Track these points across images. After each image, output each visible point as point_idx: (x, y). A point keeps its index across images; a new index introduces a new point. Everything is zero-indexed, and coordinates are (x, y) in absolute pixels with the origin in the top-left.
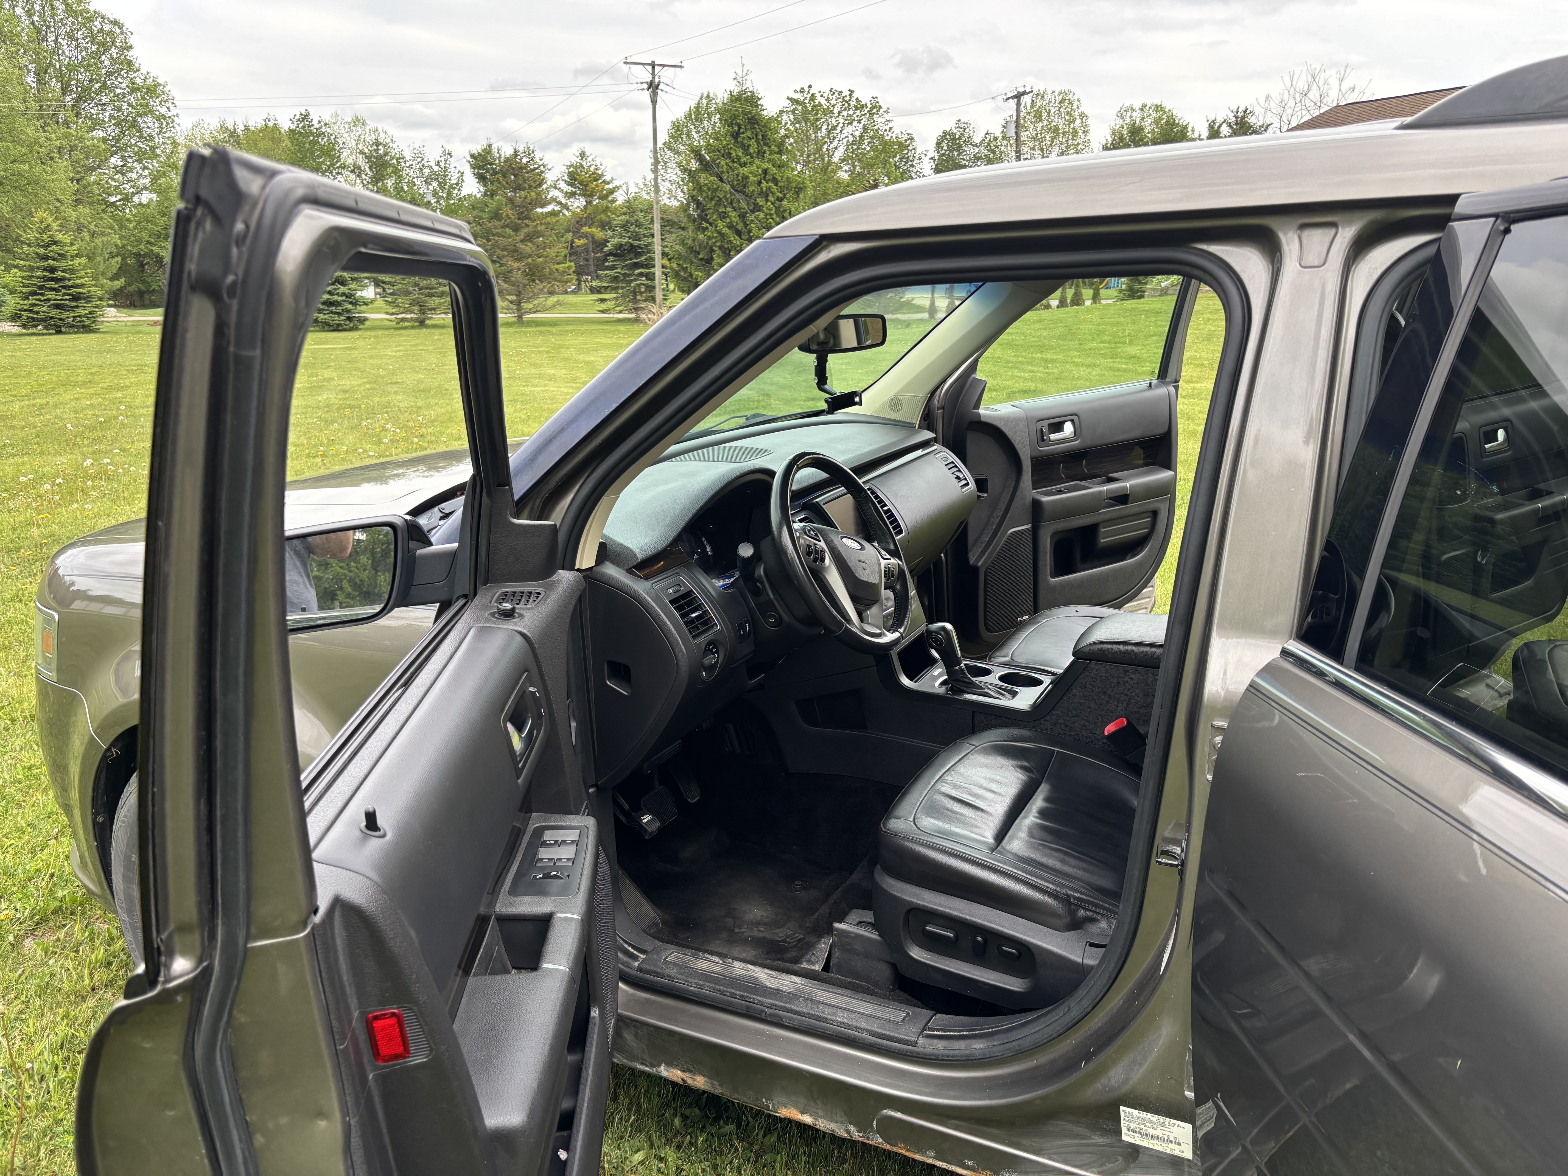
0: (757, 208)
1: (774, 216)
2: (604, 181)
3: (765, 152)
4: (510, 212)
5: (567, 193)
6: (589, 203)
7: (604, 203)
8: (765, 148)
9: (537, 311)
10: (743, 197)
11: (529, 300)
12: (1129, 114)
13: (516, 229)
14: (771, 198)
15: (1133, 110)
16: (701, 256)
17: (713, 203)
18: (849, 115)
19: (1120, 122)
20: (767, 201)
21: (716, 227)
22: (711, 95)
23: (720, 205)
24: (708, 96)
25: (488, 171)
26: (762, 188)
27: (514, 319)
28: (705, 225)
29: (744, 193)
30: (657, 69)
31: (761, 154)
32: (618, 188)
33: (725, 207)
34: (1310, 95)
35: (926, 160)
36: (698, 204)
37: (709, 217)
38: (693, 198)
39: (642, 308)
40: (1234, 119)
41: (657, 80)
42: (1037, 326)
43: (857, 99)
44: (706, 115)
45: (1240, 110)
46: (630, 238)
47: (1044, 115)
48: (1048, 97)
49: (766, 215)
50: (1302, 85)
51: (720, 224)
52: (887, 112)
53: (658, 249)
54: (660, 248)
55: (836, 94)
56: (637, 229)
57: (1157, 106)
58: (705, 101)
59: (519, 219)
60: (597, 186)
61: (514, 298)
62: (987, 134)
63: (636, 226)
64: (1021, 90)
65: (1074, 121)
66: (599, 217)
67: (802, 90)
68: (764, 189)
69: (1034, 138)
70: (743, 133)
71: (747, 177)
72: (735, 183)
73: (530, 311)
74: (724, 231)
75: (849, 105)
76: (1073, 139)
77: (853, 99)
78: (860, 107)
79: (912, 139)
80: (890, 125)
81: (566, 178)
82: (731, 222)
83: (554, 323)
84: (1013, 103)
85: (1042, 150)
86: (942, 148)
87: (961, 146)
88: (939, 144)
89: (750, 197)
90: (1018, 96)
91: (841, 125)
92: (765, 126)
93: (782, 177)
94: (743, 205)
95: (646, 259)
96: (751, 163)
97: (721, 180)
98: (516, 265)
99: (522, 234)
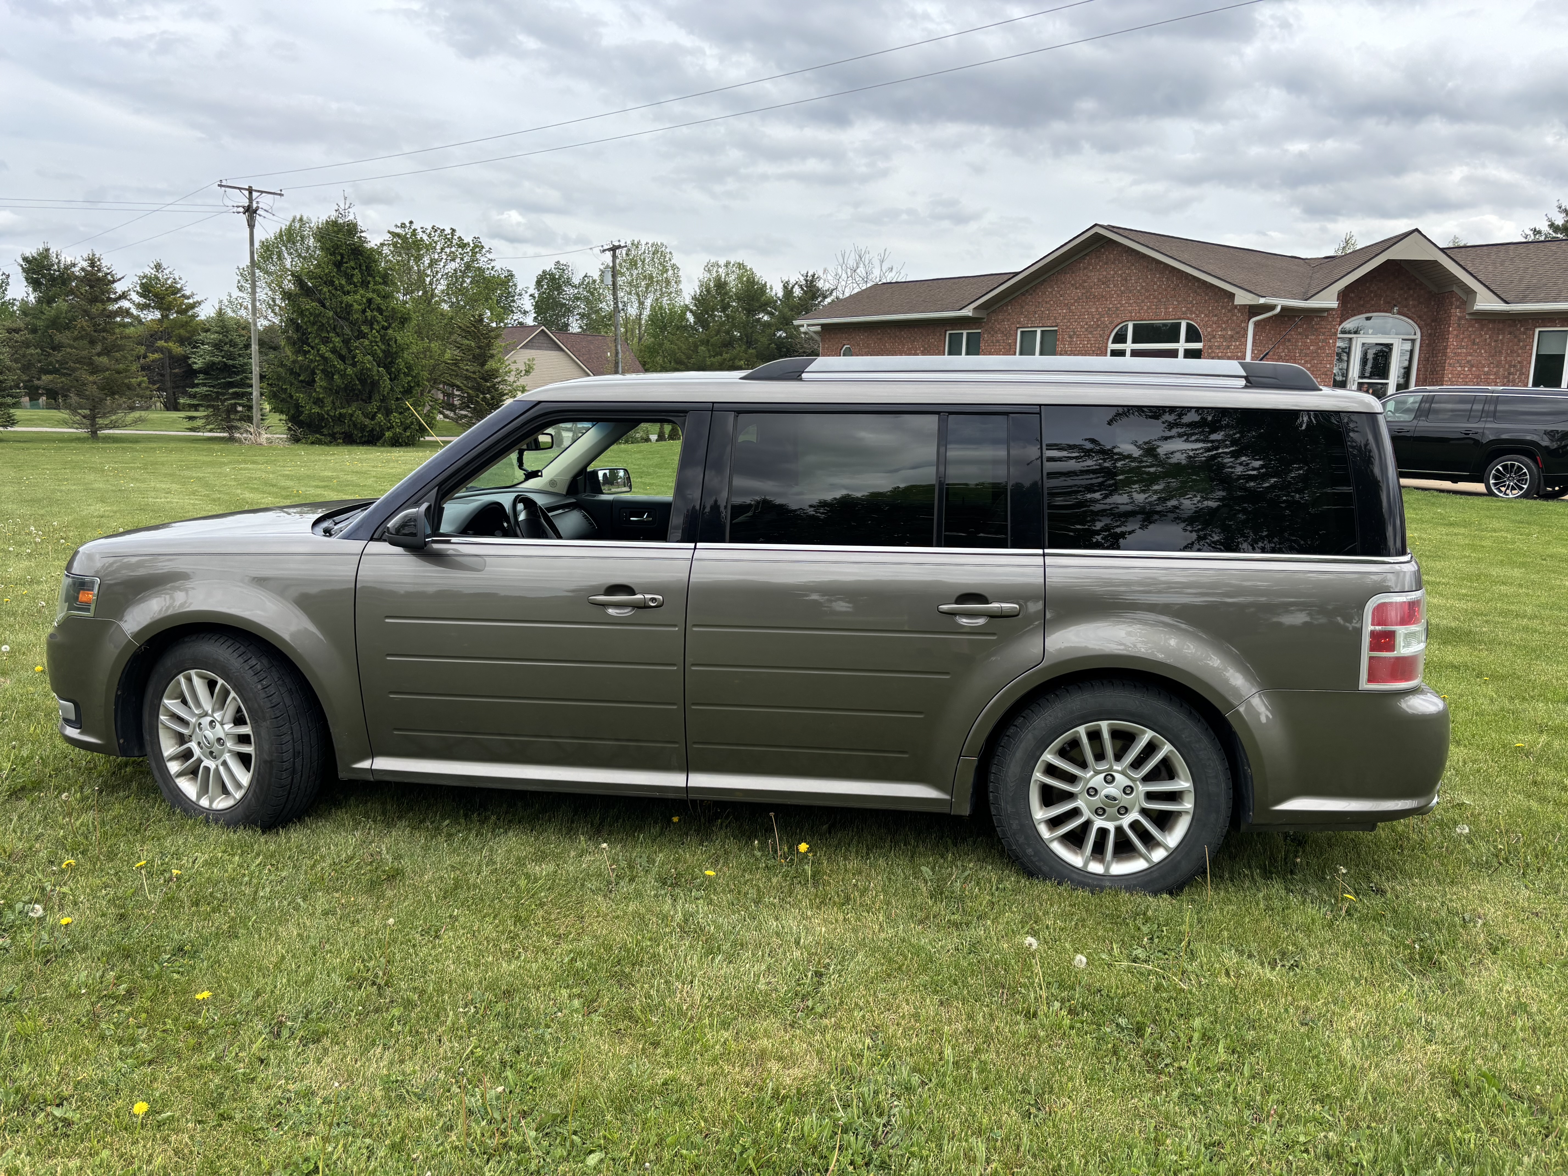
0: (362, 335)
1: (380, 344)
2: (184, 296)
3: (369, 282)
4: (85, 324)
5: (139, 304)
6: (165, 317)
7: (183, 318)
8: (369, 278)
9: (114, 427)
10: (347, 323)
11: (104, 416)
12: (715, 269)
13: (92, 342)
14: (376, 326)
15: (719, 266)
16: (301, 378)
17: (315, 327)
18: (451, 252)
19: (707, 275)
20: (372, 329)
21: (318, 351)
22: (305, 219)
23: (322, 330)
24: (301, 220)
25: (44, 276)
26: (366, 317)
27: (86, 435)
28: (306, 348)
29: (347, 320)
30: (255, 194)
31: (365, 284)
32: (199, 303)
33: (328, 332)
34: (858, 271)
35: (526, 297)
36: (298, 328)
37: (310, 340)
38: (291, 321)
39: (237, 428)
40: (804, 282)
41: (255, 205)
42: (638, 456)
43: (460, 237)
44: (298, 238)
45: (809, 275)
46: (223, 357)
47: (640, 264)
48: (643, 248)
49: (371, 342)
50: (851, 263)
51: (323, 349)
52: (489, 251)
53: (256, 370)
54: (258, 369)
55: (439, 232)
56: (231, 349)
57: (739, 264)
58: (297, 225)
59: (95, 331)
60: (174, 299)
61: (87, 412)
62: (586, 276)
63: (231, 346)
64: (617, 244)
65: (667, 271)
66: (177, 332)
67: (403, 226)
68: (369, 318)
69: (630, 284)
70: (346, 263)
71: (351, 305)
72: (339, 310)
73: (107, 427)
74: (327, 355)
75: (452, 242)
76: (666, 288)
77: (455, 237)
78: (463, 245)
79: (512, 276)
80: (493, 264)
81: (138, 288)
82: (334, 347)
83: (136, 440)
84: (609, 254)
85: (638, 295)
86: (542, 286)
87: (560, 286)
88: (539, 283)
89: (354, 325)
90: (614, 249)
91: (444, 261)
92: (367, 258)
93: (387, 307)
94: (347, 331)
95: (241, 379)
96: (355, 292)
97: (324, 306)
98: (91, 379)
99: (99, 348)
